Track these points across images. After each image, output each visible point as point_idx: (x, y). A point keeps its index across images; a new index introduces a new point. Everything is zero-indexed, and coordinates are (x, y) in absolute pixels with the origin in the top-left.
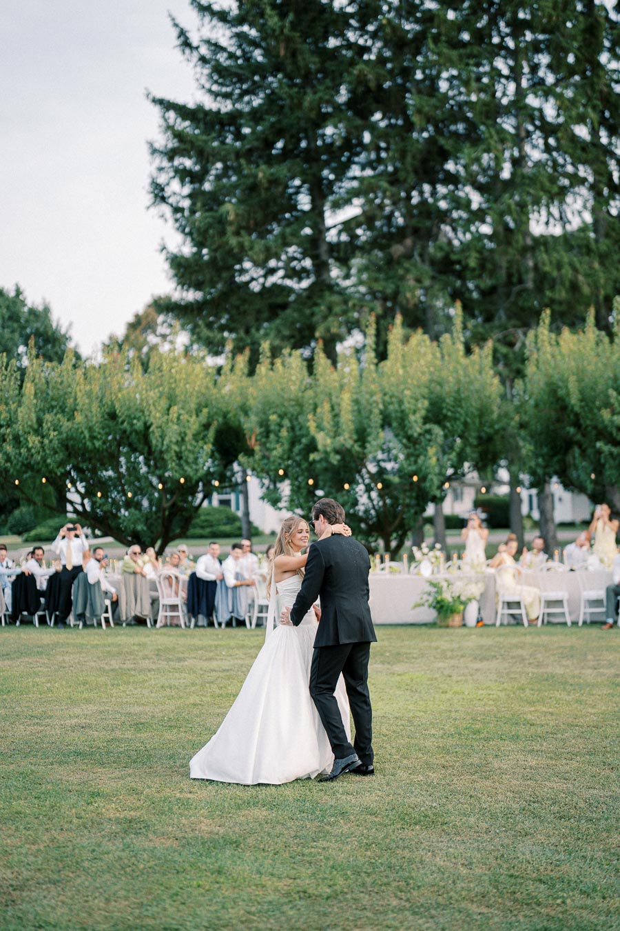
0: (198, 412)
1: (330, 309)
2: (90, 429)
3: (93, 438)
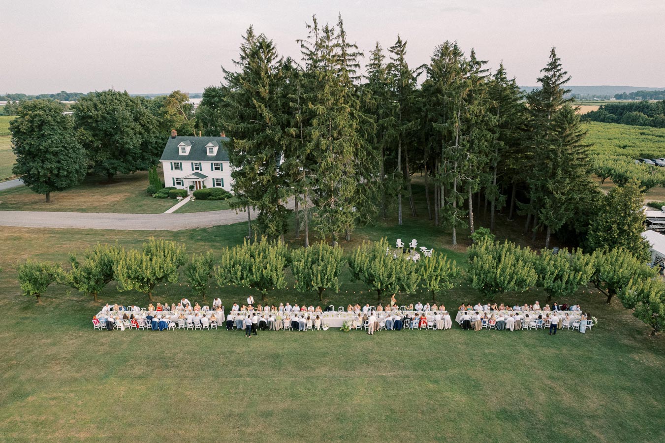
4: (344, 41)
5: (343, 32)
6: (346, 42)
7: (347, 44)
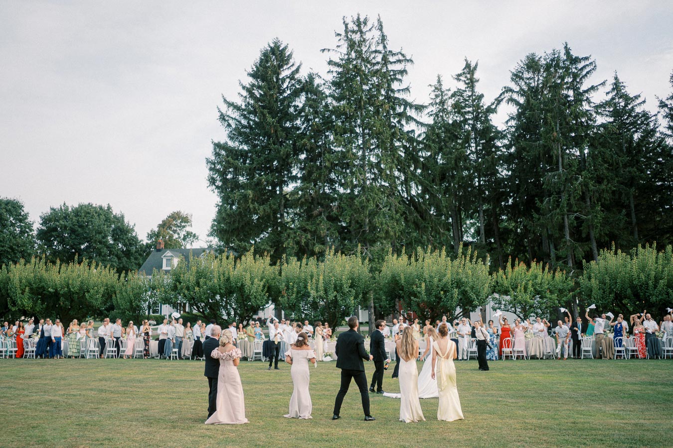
0: (262, 280)
1: (289, 236)
2: (219, 285)
3: (220, 289)
4: (385, 47)
5: (383, 36)
6: (389, 48)
7: (390, 52)
